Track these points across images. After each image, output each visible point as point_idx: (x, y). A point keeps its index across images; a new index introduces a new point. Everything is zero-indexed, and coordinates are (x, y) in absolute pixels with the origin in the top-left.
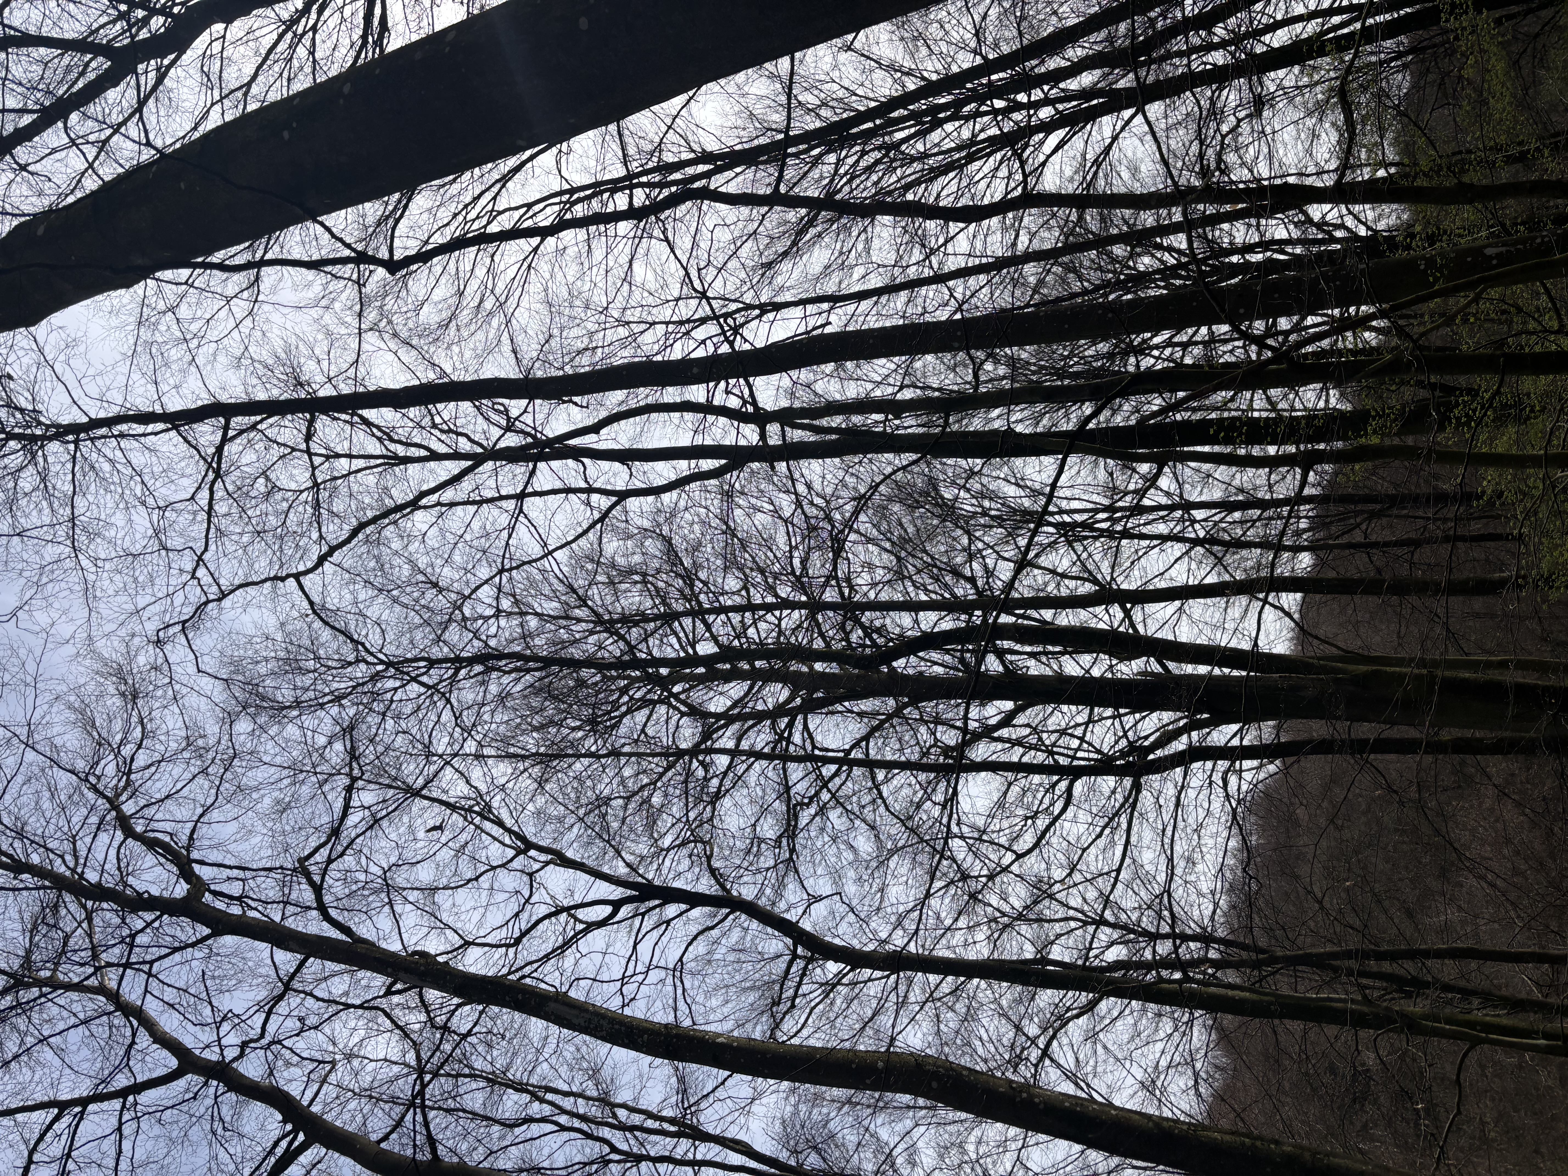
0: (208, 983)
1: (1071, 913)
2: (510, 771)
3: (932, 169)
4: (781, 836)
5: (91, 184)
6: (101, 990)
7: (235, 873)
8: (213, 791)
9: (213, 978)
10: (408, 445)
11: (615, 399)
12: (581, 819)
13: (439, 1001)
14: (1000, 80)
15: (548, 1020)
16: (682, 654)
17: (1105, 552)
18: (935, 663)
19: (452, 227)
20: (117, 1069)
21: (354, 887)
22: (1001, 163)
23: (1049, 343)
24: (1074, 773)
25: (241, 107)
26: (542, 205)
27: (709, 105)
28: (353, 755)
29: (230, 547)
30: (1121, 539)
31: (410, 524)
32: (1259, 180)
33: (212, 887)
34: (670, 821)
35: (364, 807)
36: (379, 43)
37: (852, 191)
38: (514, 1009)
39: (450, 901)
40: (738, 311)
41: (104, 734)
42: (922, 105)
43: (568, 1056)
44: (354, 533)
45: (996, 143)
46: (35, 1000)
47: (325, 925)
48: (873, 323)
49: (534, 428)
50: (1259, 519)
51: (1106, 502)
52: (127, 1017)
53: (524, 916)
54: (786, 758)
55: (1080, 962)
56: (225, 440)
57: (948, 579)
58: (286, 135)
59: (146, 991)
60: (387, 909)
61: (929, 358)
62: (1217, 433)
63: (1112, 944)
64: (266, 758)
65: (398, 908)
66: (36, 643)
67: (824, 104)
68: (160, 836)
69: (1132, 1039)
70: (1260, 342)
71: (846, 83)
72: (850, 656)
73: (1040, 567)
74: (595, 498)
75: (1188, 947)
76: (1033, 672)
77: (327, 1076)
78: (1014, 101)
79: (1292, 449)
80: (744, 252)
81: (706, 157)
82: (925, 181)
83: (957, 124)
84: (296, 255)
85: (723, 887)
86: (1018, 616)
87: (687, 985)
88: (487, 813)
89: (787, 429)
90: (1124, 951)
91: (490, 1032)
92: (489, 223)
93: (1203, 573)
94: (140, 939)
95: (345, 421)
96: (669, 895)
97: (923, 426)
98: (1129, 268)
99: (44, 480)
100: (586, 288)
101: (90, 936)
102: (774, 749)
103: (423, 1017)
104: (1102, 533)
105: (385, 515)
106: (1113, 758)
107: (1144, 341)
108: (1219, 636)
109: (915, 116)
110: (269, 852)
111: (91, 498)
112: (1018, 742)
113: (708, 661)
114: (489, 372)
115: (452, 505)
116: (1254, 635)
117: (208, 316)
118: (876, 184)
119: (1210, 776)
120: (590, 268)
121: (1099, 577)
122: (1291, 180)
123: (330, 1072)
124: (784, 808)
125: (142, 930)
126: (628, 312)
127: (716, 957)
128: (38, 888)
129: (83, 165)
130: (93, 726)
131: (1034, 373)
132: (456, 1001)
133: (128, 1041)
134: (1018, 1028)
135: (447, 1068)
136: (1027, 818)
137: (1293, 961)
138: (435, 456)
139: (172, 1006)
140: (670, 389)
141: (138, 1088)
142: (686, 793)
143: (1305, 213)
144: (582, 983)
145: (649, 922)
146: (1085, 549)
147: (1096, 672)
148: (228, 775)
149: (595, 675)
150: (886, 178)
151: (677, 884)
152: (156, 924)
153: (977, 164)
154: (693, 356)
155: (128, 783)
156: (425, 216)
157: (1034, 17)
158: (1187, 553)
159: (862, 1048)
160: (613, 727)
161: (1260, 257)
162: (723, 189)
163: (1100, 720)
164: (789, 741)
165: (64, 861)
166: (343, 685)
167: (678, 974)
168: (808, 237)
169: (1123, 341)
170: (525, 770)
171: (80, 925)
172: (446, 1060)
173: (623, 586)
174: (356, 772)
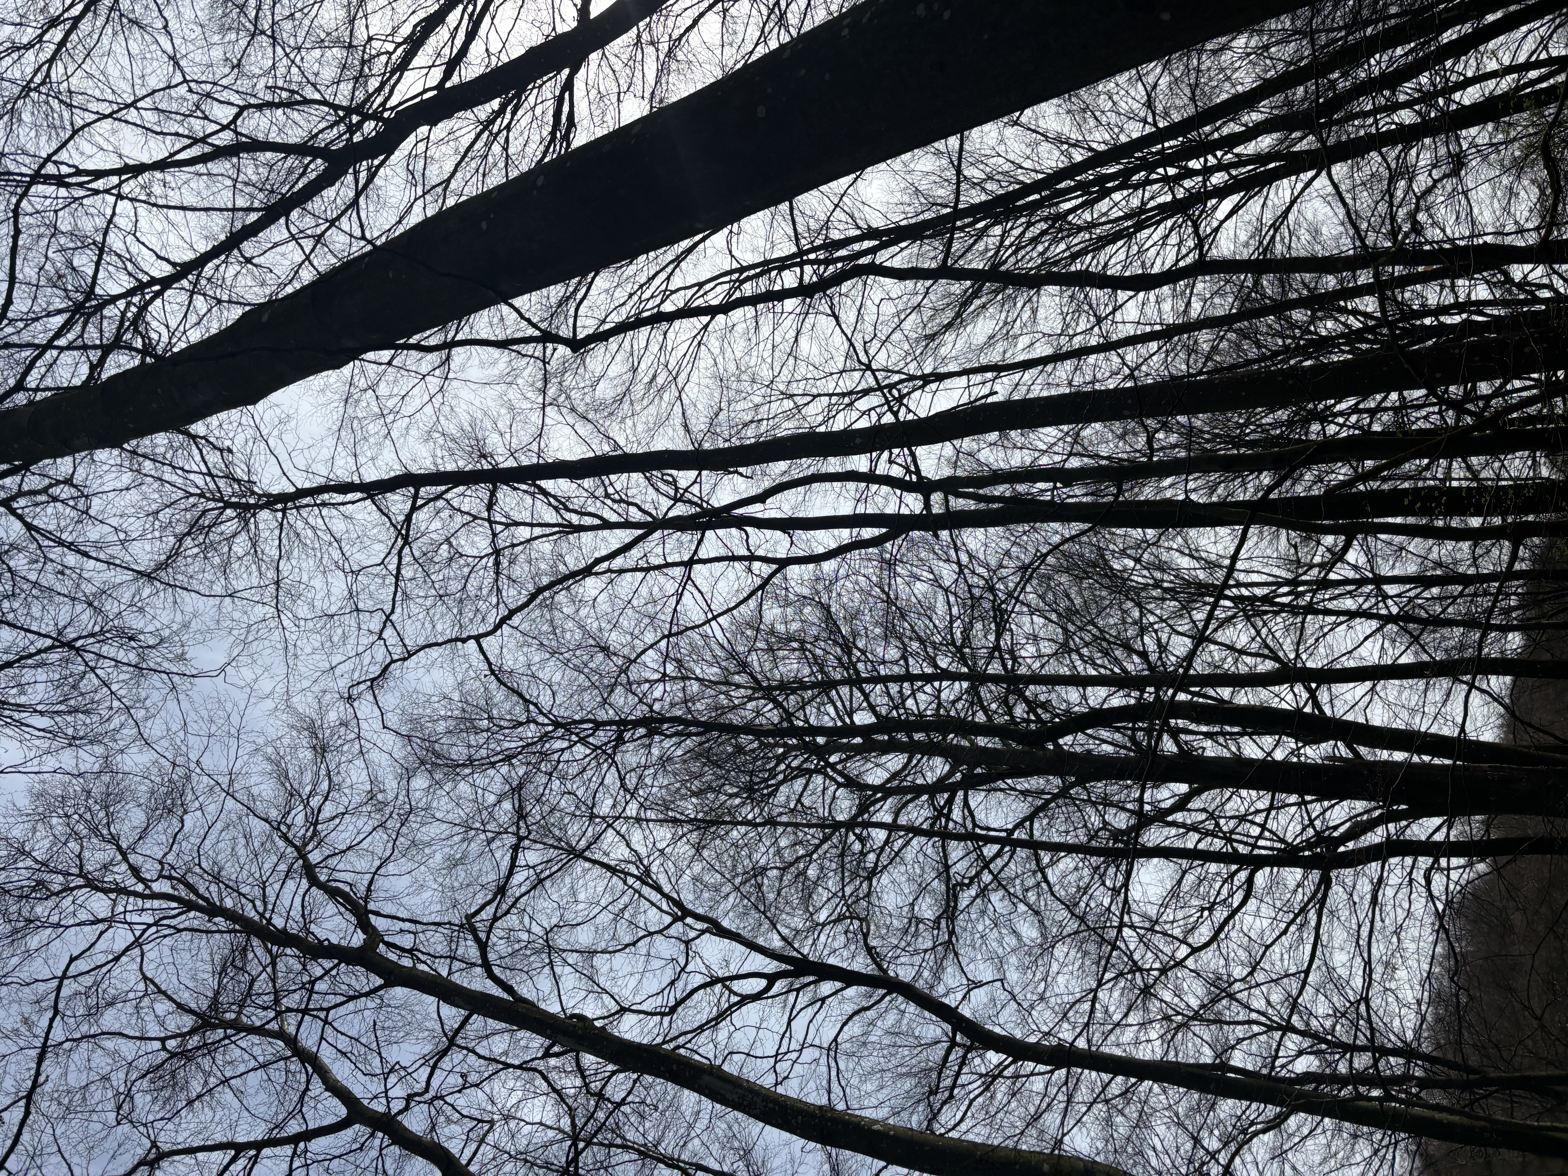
0: (379, 1033)
1: (1254, 1016)
2: (669, 836)
3: (1100, 238)
4: (939, 918)
5: (307, 276)
6: (280, 1035)
7: (407, 926)
8: (390, 845)
9: (383, 1028)
10: (583, 514)
11: (778, 469)
12: (737, 889)
13: (594, 1066)
14: (1170, 148)
15: (701, 1092)
16: (839, 724)
17: (1287, 629)
18: (1105, 741)
19: (628, 307)
20: (291, 1115)
21: (517, 947)
22: (1171, 230)
23: (1223, 411)
24: (1256, 863)
25: (440, 201)
26: (712, 284)
27: (876, 183)
28: (521, 814)
29: (415, 609)
30: (1305, 614)
31: (581, 590)
32: (1452, 241)
33: (386, 938)
34: (825, 895)
35: (528, 866)
36: (566, 138)
37: (1017, 262)
38: (668, 1080)
39: (608, 965)
40: (901, 382)
41: (296, 786)
42: (1090, 175)
43: (720, 1133)
44: (533, 597)
45: (1167, 212)
46: (219, 1041)
47: (489, 983)
48: (1037, 392)
49: (701, 498)
50: (1461, 595)
51: (1290, 576)
52: (303, 1063)
53: (680, 985)
54: (946, 836)
55: (1265, 1071)
56: (414, 508)
57: (1119, 653)
58: (484, 225)
59: (322, 1038)
60: (547, 970)
61: (1098, 426)
62: (1412, 503)
63: (1300, 1053)
64: (438, 815)
65: (558, 970)
66: (240, 696)
67: (990, 178)
68: (340, 885)
69: (1325, 1160)
70: (1458, 406)
71: (1012, 157)
72: (1014, 731)
73: (1216, 643)
74: (756, 565)
75: (1388, 1062)
76: (1209, 753)
77: (485, 1135)
78: (1186, 168)
79: (1497, 521)
80: (907, 325)
81: (871, 233)
82: (1093, 250)
83: (1125, 193)
84: (484, 335)
85: (879, 966)
86: (1194, 694)
87: (842, 1066)
88: (645, 877)
89: (950, 497)
90: (1317, 1063)
91: (643, 1102)
92: (662, 302)
93: (1397, 652)
94: (320, 986)
95: (525, 492)
96: (825, 972)
97: (1092, 494)
98: (1310, 333)
99: (254, 545)
100: (753, 363)
101: (274, 981)
102: (932, 825)
103: (578, 1082)
104: (1283, 607)
105: (560, 581)
106: (1297, 849)
107: (1327, 408)
108: (1417, 720)
109: (1084, 187)
110: (438, 907)
111: (294, 562)
112: (1193, 828)
113: (865, 731)
114: (660, 444)
115: (621, 571)
116: (1459, 720)
117: (403, 393)
118: (1042, 254)
119: (1410, 873)
120: (757, 344)
121: (1281, 654)
122: (1489, 239)
123: (488, 1131)
124: (943, 887)
125: (321, 978)
126: (794, 385)
127: (872, 1038)
128: (229, 932)
129: (299, 257)
130: (287, 777)
131: (1208, 441)
132: (611, 1067)
133: (302, 1087)
134: (1197, 1141)
135: (600, 1137)
136: (1203, 909)
137: (1506, 1084)
138: (607, 525)
139: (344, 1054)
140: (832, 460)
141: (309, 1135)
142: (843, 866)
143: (1506, 274)
144: (736, 1057)
145: (803, 1000)
146: (1265, 624)
147: (1279, 755)
148: (404, 830)
149: (752, 742)
150: (1052, 248)
151: (832, 961)
152: (334, 972)
153: (1146, 232)
154: (856, 426)
155: (315, 833)
156: (603, 296)
157: (1206, 84)
158: (1378, 630)
159: (1024, 1147)
160: (770, 795)
161: (1457, 319)
162: (888, 264)
163: (1283, 807)
164: (948, 818)
165: (254, 906)
166: (513, 745)
167: (832, 1053)
168: (972, 308)
169: (1304, 409)
170: (684, 835)
171: (264, 970)
172: (599, 1129)
173: (781, 653)
174: (523, 832)
